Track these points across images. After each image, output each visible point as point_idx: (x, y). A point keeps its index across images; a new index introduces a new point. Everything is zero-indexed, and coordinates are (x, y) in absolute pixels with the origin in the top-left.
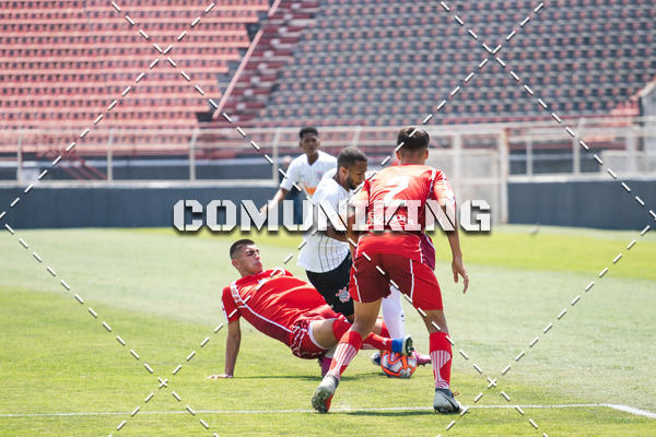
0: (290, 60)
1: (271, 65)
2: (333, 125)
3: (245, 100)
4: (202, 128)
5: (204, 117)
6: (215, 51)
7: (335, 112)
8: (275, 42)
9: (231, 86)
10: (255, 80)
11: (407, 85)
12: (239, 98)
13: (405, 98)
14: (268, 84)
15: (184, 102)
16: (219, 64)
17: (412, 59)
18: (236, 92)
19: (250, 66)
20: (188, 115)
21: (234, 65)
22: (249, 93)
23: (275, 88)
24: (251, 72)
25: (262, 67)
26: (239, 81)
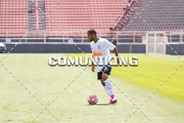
0: (132, 16)
1: (128, 17)
2: (138, 31)
3: (121, 25)
4: (111, 31)
5: (111, 29)
6: (116, 14)
7: (139, 28)
8: (129, 12)
9: (118, 22)
10: (124, 21)
11: (156, 22)
12: (119, 25)
13: (155, 25)
14: (126, 22)
15: (107, 25)
16: (116, 17)
17: (158, 16)
19: (122, 17)
20: (108, 28)
21: (119, 17)
22: (122, 23)
23: (128, 22)
24: (123, 19)
25: (126, 18)
26: (120, 21)
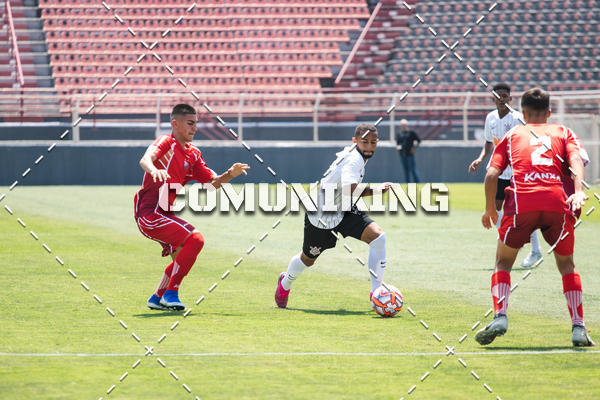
0: (407, 30)
1: (389, 34)
2: (447, 91)
3: (365, 67)
4: (325, 92)
5: (326, 83)
6: (338, 21)
7: (448, 79)
8: (393, 14)
9: (352, 54)
10: (374, 48)
11: (515, 54)
12: (359, 65)
13: (513, 66)
14: (386, 52)
15: (309, 69)
16: (341, 34)
17: (519, 29)
18: (356, 59)
19: (369, 36)
20: (312, 81)
21: (355, 34)
22: (368, 60)
23: (392, 56)
24: (370, 41)
25: (381, 36)
26: (359, 49)
